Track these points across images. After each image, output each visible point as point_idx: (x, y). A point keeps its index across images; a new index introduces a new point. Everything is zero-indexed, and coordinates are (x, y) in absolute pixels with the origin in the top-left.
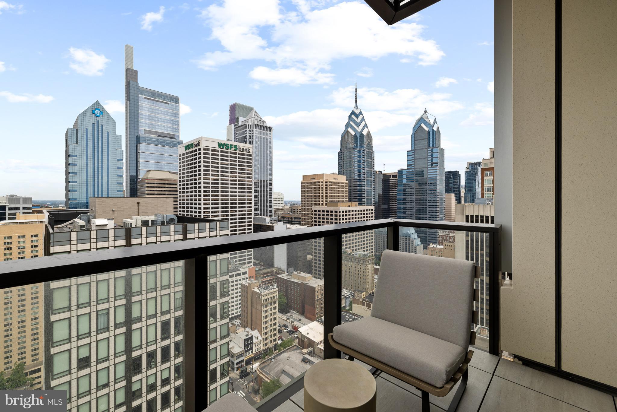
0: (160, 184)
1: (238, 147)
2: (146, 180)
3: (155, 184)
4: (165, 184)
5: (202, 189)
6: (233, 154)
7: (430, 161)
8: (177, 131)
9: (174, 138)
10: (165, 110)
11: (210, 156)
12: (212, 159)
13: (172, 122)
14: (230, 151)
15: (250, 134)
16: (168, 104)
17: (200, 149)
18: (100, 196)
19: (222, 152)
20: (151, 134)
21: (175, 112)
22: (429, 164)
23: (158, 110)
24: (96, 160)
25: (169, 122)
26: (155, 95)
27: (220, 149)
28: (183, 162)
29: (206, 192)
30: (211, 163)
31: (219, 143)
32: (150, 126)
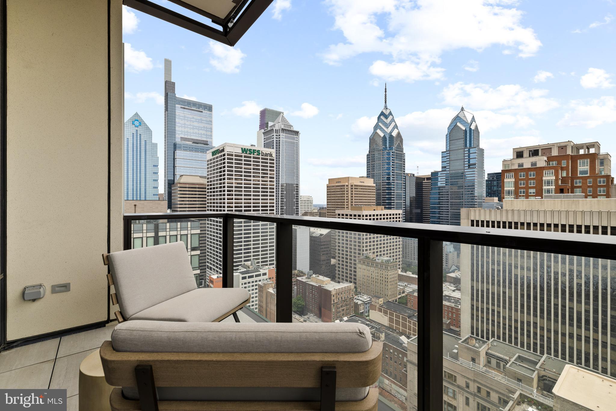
0: (191, 188)
1: (261, 152)
2: (179, 185)
3: (186, 188)
4: (195, 188)
5: (226, 193)
6: (256, 159)
7: (467, 163)
8: (210, 137)
9: (207, 144)
10: (199, 118)
11: (234, 161)
12: (236, 164)
13: (205, 129)
14: (253, 156)
15: (277, 138)
16: (202, 112)
17: (224, 155)
18: (138, 199)
19: (245, 157)
20: (187, 141)
21: (208, 119)
22: (465, 165)
23: (193, 118)
24: (135, 166)
25: (203, 129)
26: (190, 104)
27: (243, 155)
28: (211, 167)
29: (230, 196)
30: (235, 168)
31: (242, 149)
32: (186, 133)
